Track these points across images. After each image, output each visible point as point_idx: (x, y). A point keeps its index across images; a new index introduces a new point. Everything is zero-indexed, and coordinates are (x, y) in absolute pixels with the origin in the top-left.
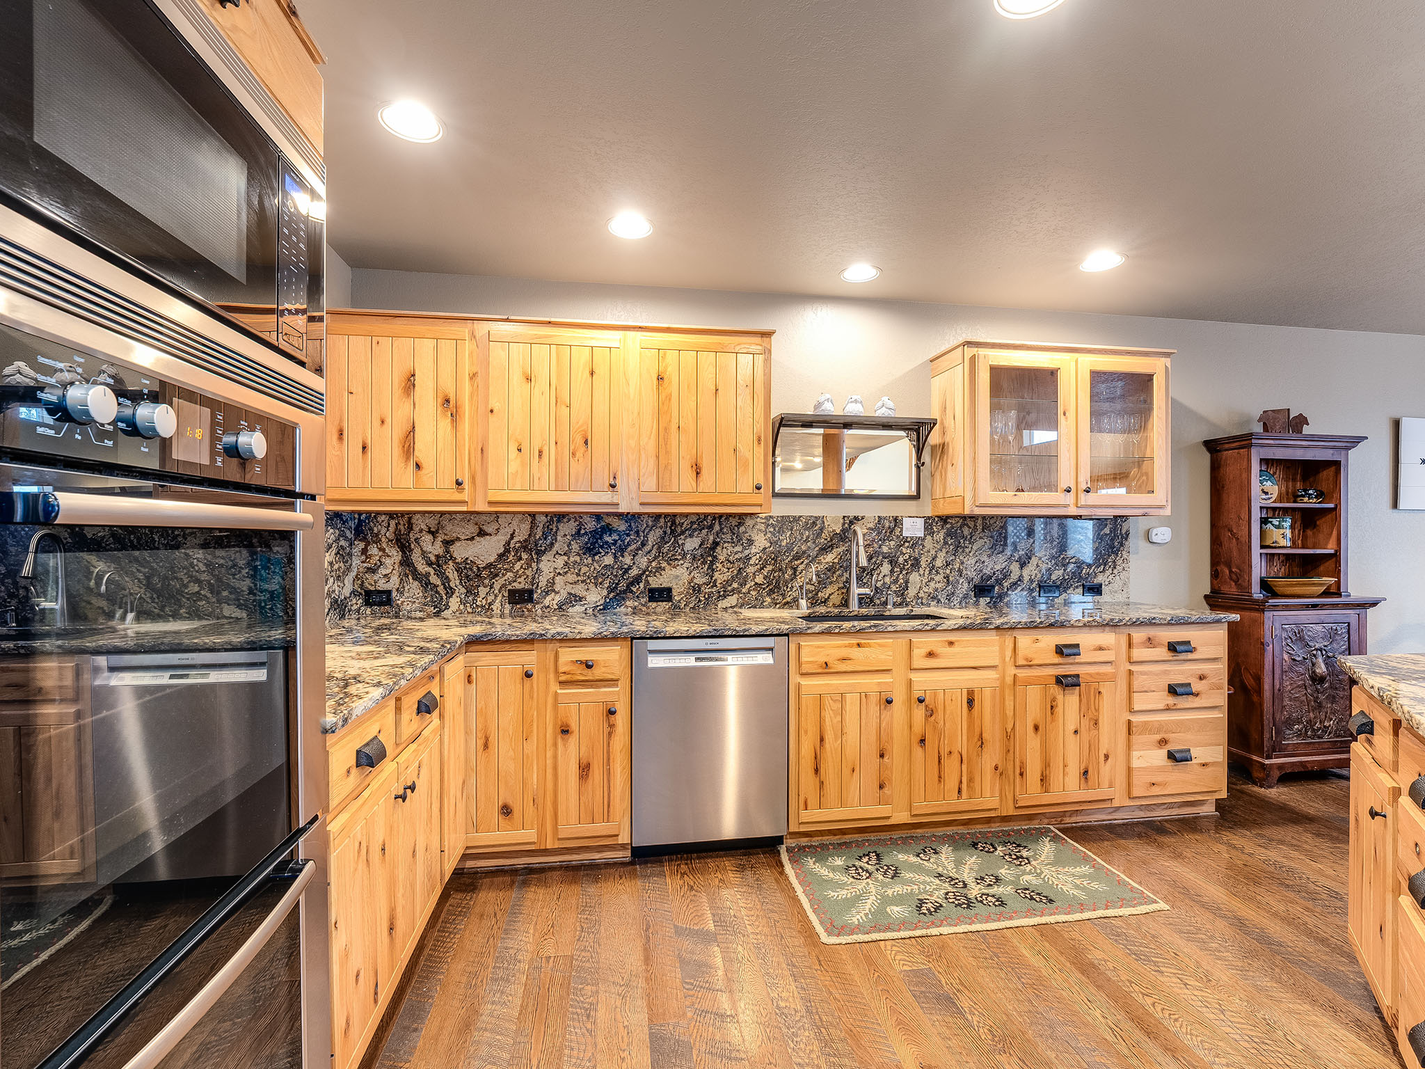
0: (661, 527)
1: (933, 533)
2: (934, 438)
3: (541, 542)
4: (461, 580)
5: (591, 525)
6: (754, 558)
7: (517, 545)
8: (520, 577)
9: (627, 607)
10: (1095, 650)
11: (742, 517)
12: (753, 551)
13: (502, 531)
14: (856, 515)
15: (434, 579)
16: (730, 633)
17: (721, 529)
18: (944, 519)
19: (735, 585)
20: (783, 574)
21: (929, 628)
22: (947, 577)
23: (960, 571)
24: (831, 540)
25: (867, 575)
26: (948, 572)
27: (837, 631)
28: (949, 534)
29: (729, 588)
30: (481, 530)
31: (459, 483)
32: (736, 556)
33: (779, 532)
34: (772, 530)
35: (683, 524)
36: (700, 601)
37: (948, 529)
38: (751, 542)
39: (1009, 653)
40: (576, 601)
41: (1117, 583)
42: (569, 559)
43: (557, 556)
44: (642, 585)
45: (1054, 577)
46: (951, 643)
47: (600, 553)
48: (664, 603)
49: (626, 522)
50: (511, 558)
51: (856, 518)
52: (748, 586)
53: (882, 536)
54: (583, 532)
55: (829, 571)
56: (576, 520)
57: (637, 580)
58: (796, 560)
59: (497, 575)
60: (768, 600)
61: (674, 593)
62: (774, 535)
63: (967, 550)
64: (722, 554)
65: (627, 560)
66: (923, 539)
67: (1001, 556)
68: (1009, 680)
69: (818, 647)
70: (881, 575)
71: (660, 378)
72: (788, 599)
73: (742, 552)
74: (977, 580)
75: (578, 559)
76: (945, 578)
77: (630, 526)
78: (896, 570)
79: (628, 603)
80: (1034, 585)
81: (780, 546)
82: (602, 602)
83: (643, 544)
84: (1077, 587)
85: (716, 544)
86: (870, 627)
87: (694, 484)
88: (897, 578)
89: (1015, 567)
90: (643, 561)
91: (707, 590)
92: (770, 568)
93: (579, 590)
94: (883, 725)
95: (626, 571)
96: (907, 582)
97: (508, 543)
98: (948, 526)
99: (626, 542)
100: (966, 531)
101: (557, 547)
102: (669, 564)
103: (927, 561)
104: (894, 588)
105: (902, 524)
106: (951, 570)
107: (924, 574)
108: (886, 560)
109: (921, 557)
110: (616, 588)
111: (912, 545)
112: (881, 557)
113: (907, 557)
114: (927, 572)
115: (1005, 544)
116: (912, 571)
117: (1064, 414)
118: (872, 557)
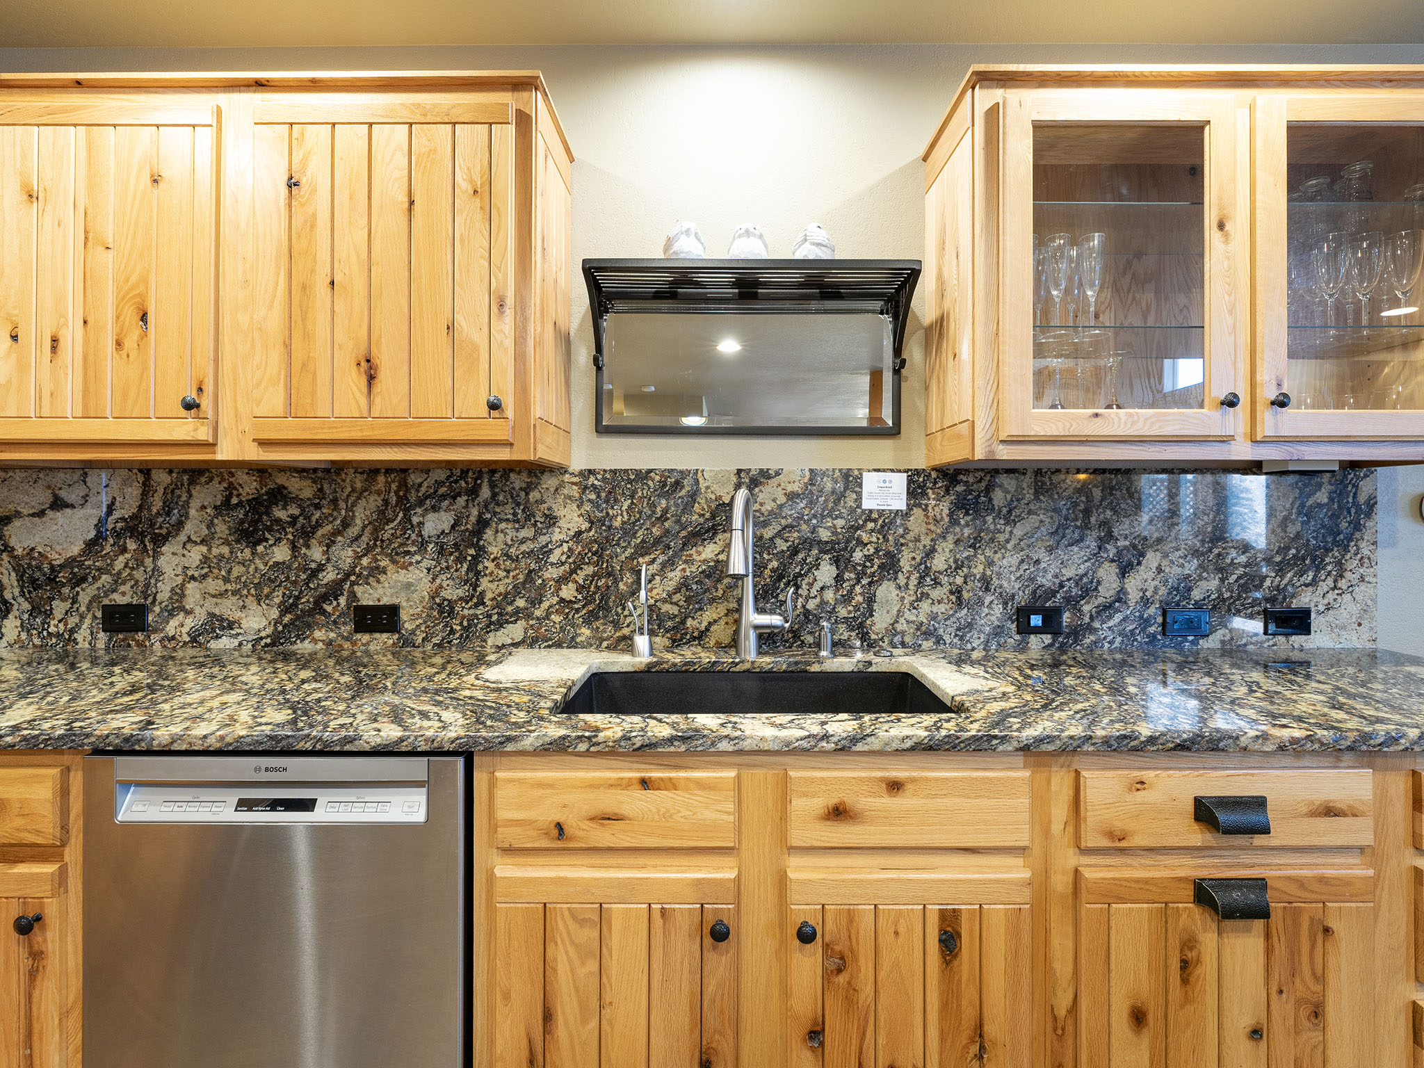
0: (379, 493)
1: (928, 501)
2: (924, 303)
3: (160, 520)
4: (22, 587)
5: (249, 487)
6: (557, 552)
7: (119, 525)
8: (124, 583)
9: (315, 641)
10: (1314, 814)
11: (534, 470)
13: (92, 499)
14: (765, 467)
16: (309, 746)
17: (494, 495)
18: (950, 475)
19: (521, 603)
20: (616, 582)
22: (957, 592)
23: (986, 584)
24: (713, 517)
25: (787, 584)
26: (959, 581)
28: (961, 505)
29: (509, 609)
30: (56, 497)
32: (524, 548)
33: (607, 501)
34: (593, 497)
35: (420, 485)
36: (452, 632)
37: (958, 494)
38: (551, 520)
39: (1060, 813)
40: (222, 628)
41: (1348, 608)
42: (209, 550)
43: (188, 546)
44: (343, 601)
45: (1197, 594)
46: (895, 786)
47: (266, 540)
48: (385, 635)
49: (315, 482)
50: (108, 549)
51: (765, 475)
52: (545, 605)
53: (818, 509)
54: (234, 501)
55: (708, 577)
56: (223, 480)
57: (334, 591)
58: (642, 555)
59: (83, 579)
60: (586, 632)
61: (404, 616)
62: (598, 506)
63: (1002, 538)
64: (494, 542)
65: (316, 553)
66: (906, 516)
67: (1075, 549)
68: (1061, 882)
69: (540, 785)
70: (817, 586)
71: (292, 184)
72: (626, 631)
73: (534, 539)
74: (1022, 599)
75: (225, 550)
76: (952, 593)
77: (321, 490)
78: (847, 576)
79: (318, 634)
80: (1152, 610)
81: (610, 527)
82: (269, 631)
83: (346, 524)
84: (1252, 616)
85: (482, 524)
87: (363, 401)
88: (850, 592)
89: (1108, 575)
90: (345, 555)
91: (466, 612)
92: (589, 570)
93: (227, 607)
94: (710, 989)
95: (314, 574)
96: (871, 600)
97: (100, 524)
98: (960, 488)
99: (314, 519)
101: (190, 528)
102: (394, 562)
103: (914, 558)
104: (843, 612)
105: (860, 485)
106: (966, 577)
107: (907, 584)
108: (827, 557)
109: (900, 551)
110: (295, 605)
111: (882, 527)
112: (815, 552)
113: (872, 551)
114: (914, 581)
115: (1086, 526)
116: (881, 579)
117: (1221, 226)
118: (795, 552)
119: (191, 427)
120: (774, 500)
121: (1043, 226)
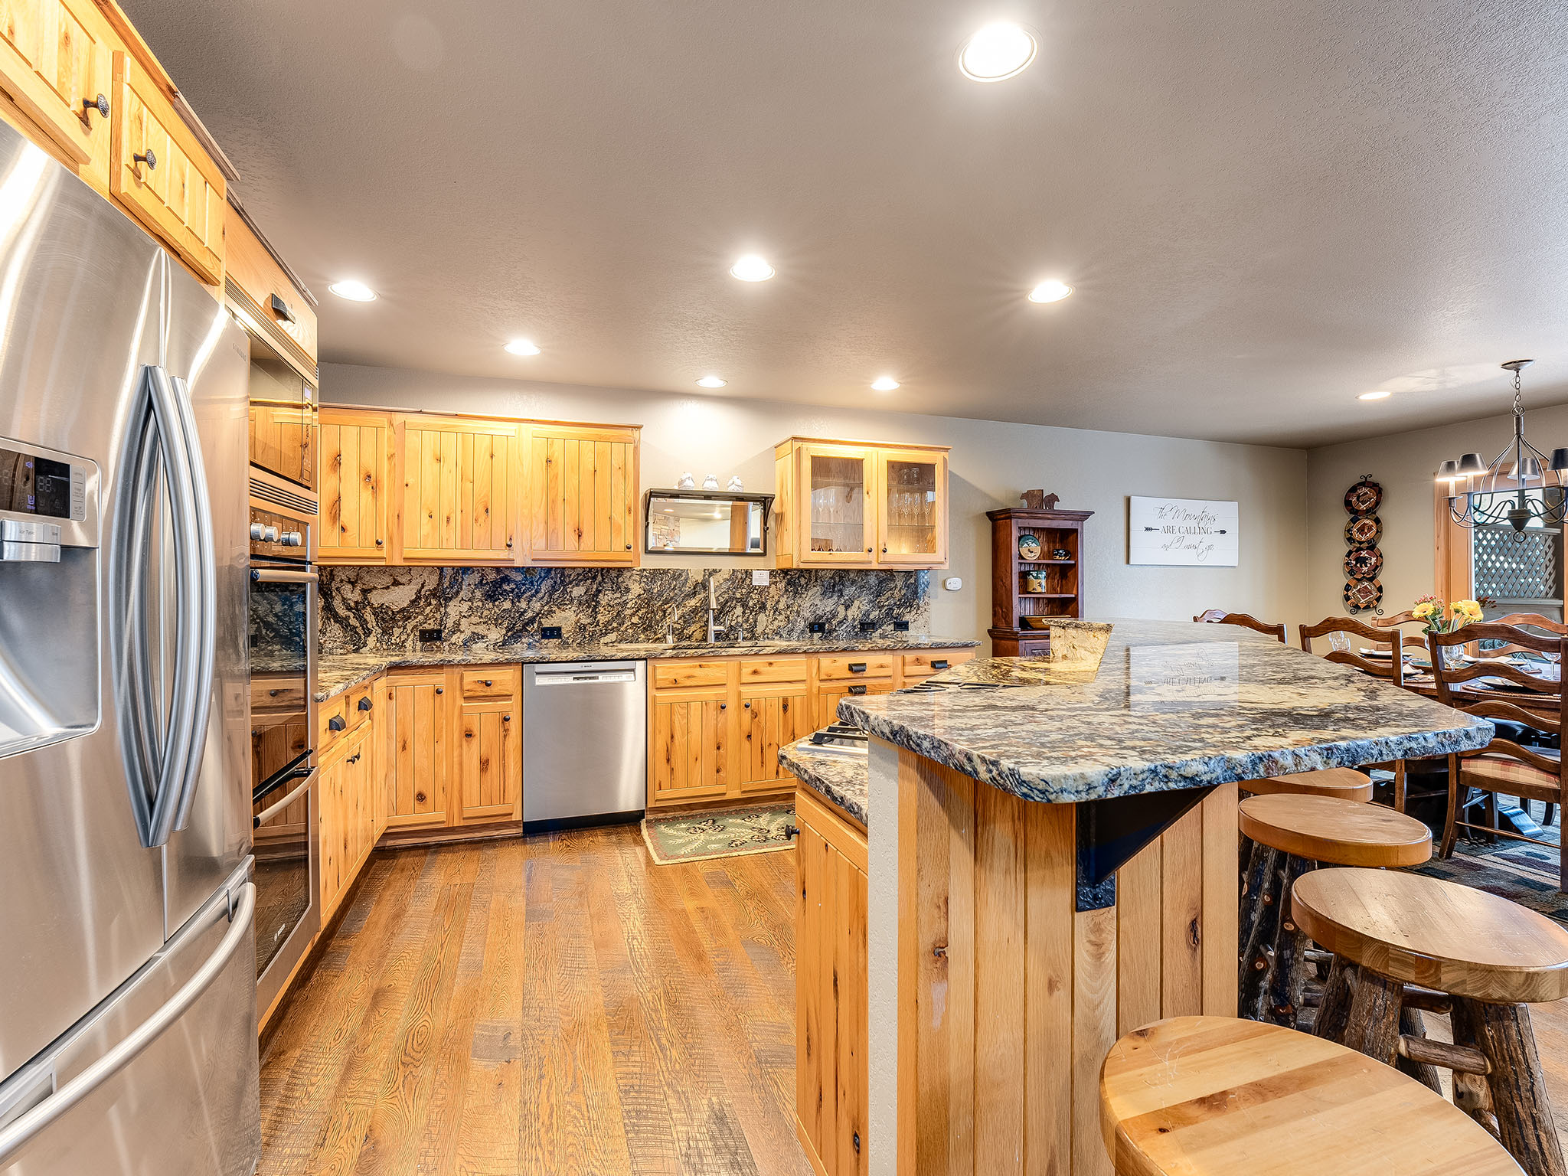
0: (552, 578)
1: (777, 582)
2: (775, 507)
3: (448, 590)
4: (377, 622)
5: (492, 576)
6: (630, 603)
7: (427, 593)
8: (430, 619)
9: (523, 643)
10: (878, 667)
11: (620, 570)
12: (630, 597)
13: (414, 581)
14: (714, 568)
15: (353, 622)
16: (600, 658)
17: (603, 579)
18: (785, 572)
19: (615, 625)
20: (655, 615)
21: (753, 653)
22: (788, 617)
23: (798, 612)
24: (694, 588)
25: (724, 615)
26: (789, 613)
27: (683, 656)
28: (789, 583)
29: (610, 627)
30: (395, 580)
31: (378, 543)
32: (616, 601)
33: (651, 582)
34: (645, 580)
35: (571, 575)
36: (585, 638)
37: (788, 579)
38: (628, 590)
39: (815, 671)
40: (479, 639)
41: (921, 621)
42: (472, 604)
43: (462, 602)
44: (536, 625)
45: (871, 617)
46: (771, 664)
47: (500, 599)
48: (555, 640)
49: (522, 573)
50: (422, 603)
51: (715, 571)
52: (625, 625)
53: (736, 585)
54: (484, 582)
55: (692, 612)
56: (479, 572)
57: (532, 621)
58: (666, 604)
59: (410, 618)
60: (643, 636)
61: (563, 631)
62: (647, 584)
63: (804, 596)
64: (604, 599)
65: (523, 605)
66: (769, 588)
67: (830, 600)
68: (815, 690)
69: (670, 668)
70: (735, 616)
71: (548, 461)
72: (659, 636)
73: (620, 598)
74: (811, 619)
75: (480, 604)
76: (786, 618)
77: (526, 577)
78: (747, 611)
79: (524, 640)
80: (856, 623)
81: (652, 593)
82: (501, 639)
83: (537, 592)
84: (889, 624)
85: (599, 591)
86: (709, 652)
87: (577, 545)
88: (748, 618)
89: (841, 609)
90: (536, 605)
91: (591, 629)
92: (644, 610)
93: (481, 629)
94: (719, 725)
95: (522, 614)
96: (756, 621)
97: (419, 591)
98: (789, 577)
99: (522, 590)
100: (803, 581)
101: (462, 594)
102: (559, 608)
103: (772, 604)
104: (745, 626)
105: (752, 576)
106: (791, 611)
107: (769, 615)
108: (739, 604)
109: (767, 601)
110: (513, 627)
111: (760, 592)
112: (734, 602)
113: (756, 601)
114: (772, 613)
115: (834, 591)
116: (760, 613)
117: (868, 493)
118: (727, 602)
119: (507, 553)
120: (718, 582)
121: (815, 486)
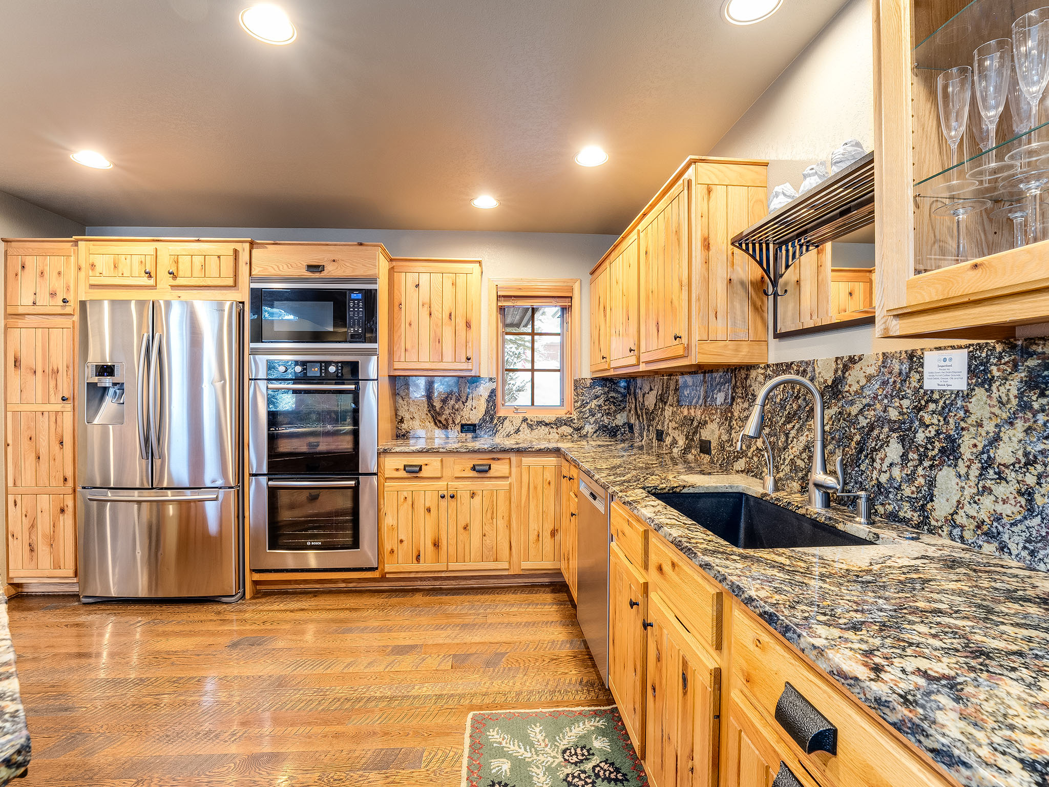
0: (706, 382)
1: (991, 380)
3: (665, 395)
4: (646, 420)
7: (659, 398)
8: (660, 421)
9: (692, 455)
13: (655, 386)
14: (852, 355)
17: (736, 382)
18: (1019, 346)
20: (778, 440)
22: (1028, 494)
24: (822, 396)
25: (866, 456)
26: (1031, 480)
28: (1033, 384)
30: (651, 384)
35: (716, 377)
36: (724, 459)
37: (1030, 370)
38: (754, 397)
40: (675, 444)
42: (673, 409)
43: (670, 407)
44: (698, 436)
48: (707, 456)
50: (657, 407)
51: (852, 360)
53: (888, 389)
57: (696, 431)
58: (788, 423)
59: (654, 419)
61: (712, 447)
64: (736, 410)
65: (691, 412)
66: (967, 397)
70: (887, 462)
75: (676, 409)
76: (1020, 493)
77: (693, 381)
78: (911, 455)
79: (693, 451)
81: (775, 402)
82: (683, 447)
83: (699, 398)
85: (733, 399)
88: (914, 472)
90: (699, 413)
91: (728, 449)
92: (768, 430)
93: (676, 435)
95: (692, 422)
96: (931, 484)
97: (657, 396)
98: (1031, 363)
99: (692, 395)
101: (670, 399)
102: (710, 418)
103: (975, 446)
104: (907, 491)
105: (922, 366)
106: (1039, 477)
107: (967, 474)
108: (895, 435)
109: (961, 436)
110: (688, 436)
111: (943, 408)
112: (886, 430)
113: (933, 433)
114: (975, 471)
116: (942, 463)
118: (872, 428)
120: (858, 382)
